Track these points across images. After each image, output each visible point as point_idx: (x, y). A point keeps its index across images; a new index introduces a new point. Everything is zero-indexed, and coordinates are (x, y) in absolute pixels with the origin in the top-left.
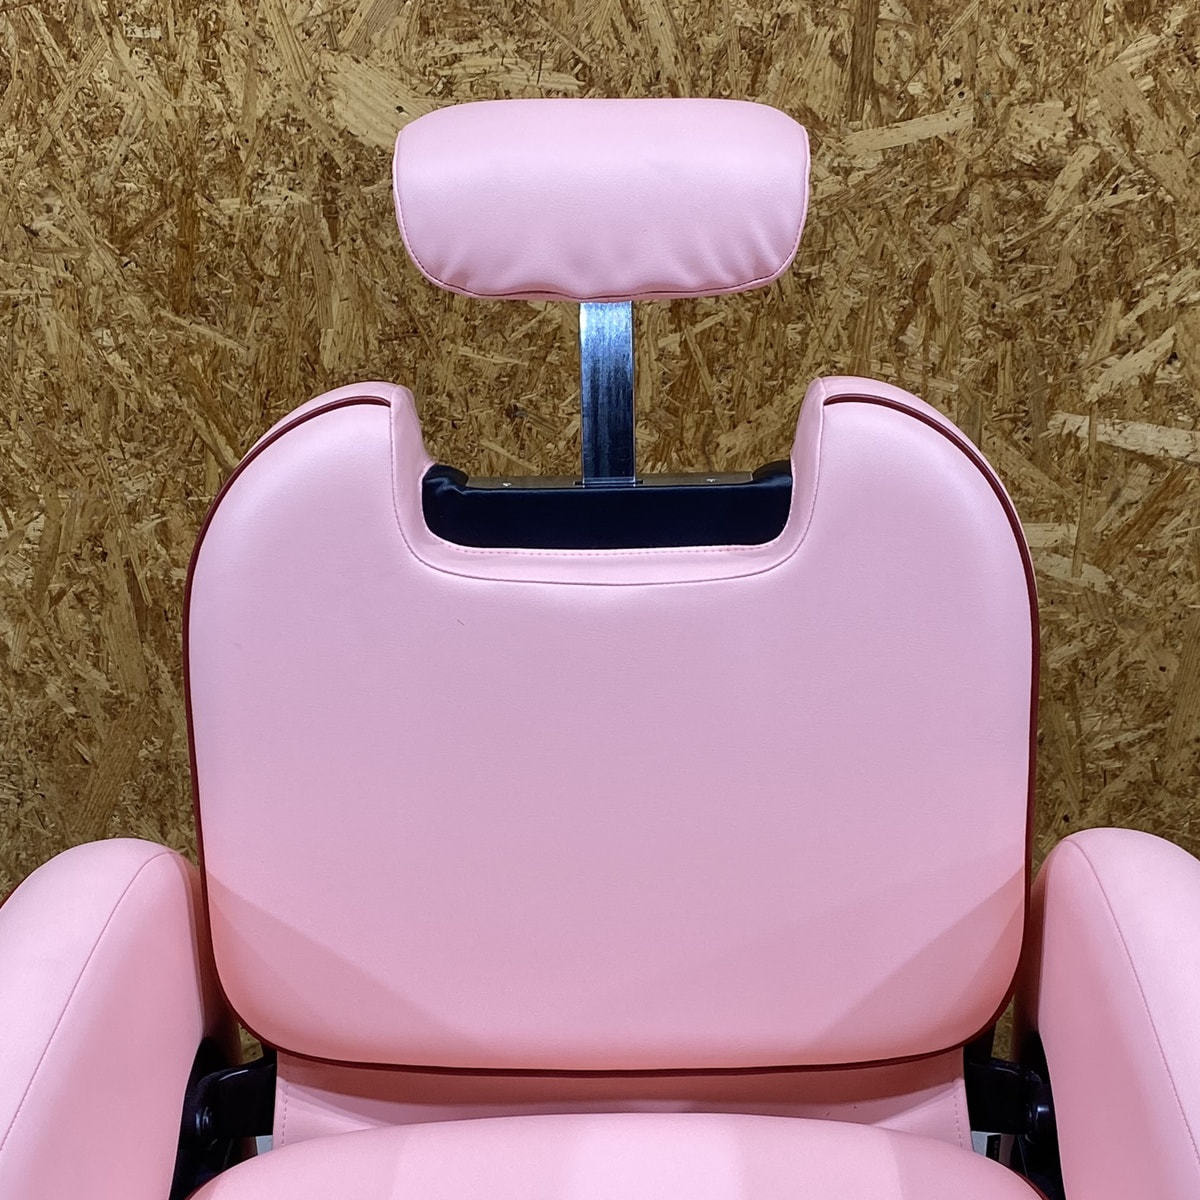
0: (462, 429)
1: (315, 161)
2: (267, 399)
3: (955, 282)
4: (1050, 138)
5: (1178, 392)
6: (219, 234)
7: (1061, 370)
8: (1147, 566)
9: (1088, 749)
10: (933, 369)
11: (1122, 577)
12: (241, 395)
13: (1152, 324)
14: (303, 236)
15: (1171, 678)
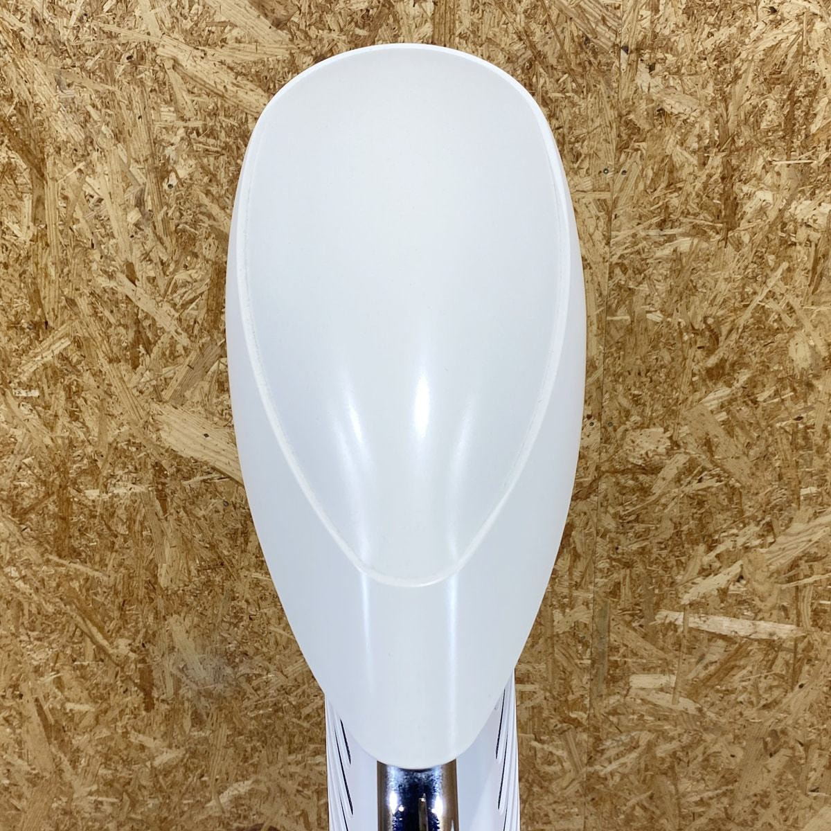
0: (256, 621)
1: (149, 467)
2: (123, 605)
3: (590, 534)
4: (654, 451)
5: (744, 598)
6: (86, 511)
7: (664, 586)
8: (722, 698)
9: (683, 801)
10: (576, 585)
11: (705, 705)
12: (106, 603)
13: (726, 559)
14: (143, 511)
15: (738, 760)
